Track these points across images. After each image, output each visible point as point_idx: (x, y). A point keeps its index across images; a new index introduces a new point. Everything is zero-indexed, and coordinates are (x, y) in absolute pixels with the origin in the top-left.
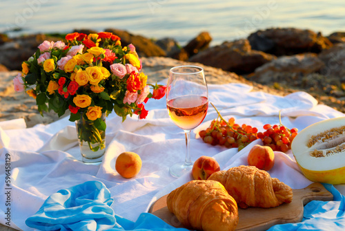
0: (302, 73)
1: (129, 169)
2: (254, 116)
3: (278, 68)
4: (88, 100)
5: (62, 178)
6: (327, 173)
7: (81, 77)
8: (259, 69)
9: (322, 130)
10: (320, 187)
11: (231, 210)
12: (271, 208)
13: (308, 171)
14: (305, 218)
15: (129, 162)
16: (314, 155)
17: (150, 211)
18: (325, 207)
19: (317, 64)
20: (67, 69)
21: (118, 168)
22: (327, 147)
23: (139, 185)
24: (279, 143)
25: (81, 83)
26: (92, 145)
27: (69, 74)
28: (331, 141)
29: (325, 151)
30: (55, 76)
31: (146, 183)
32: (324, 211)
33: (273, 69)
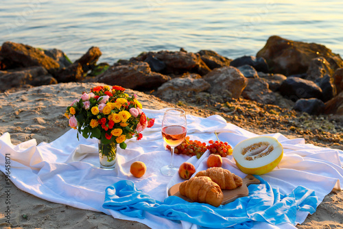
0: (194, 92)
1: (141, 172)
2: (193, 133)
3: (176, 87)
4: (121, 131)
5: (95, 179)
6: (256, 169)
7: (117, 118)
8: (161, 88)
9: (249, 145)
10: (253, 177)
11: (219, 191)
12: (233, 189)
13: (245, 169)
14: (250, 194)
15: (140, 168)
16: (247, 159)
17: (169, 195)
18: (259, 187)
19: (205, 85)
20: (105, 112)
21: (132, 171)
22: (253, 155)
23: (150, 181)
24: (221, 152)
25: (116, 121)
26: (110, 158)
27: (107, 116)
28: (254, 151)
29: (253, 157)
30: (99, 117)
31: (153, 180)
32: (259, 189)
33: (171, 88)
